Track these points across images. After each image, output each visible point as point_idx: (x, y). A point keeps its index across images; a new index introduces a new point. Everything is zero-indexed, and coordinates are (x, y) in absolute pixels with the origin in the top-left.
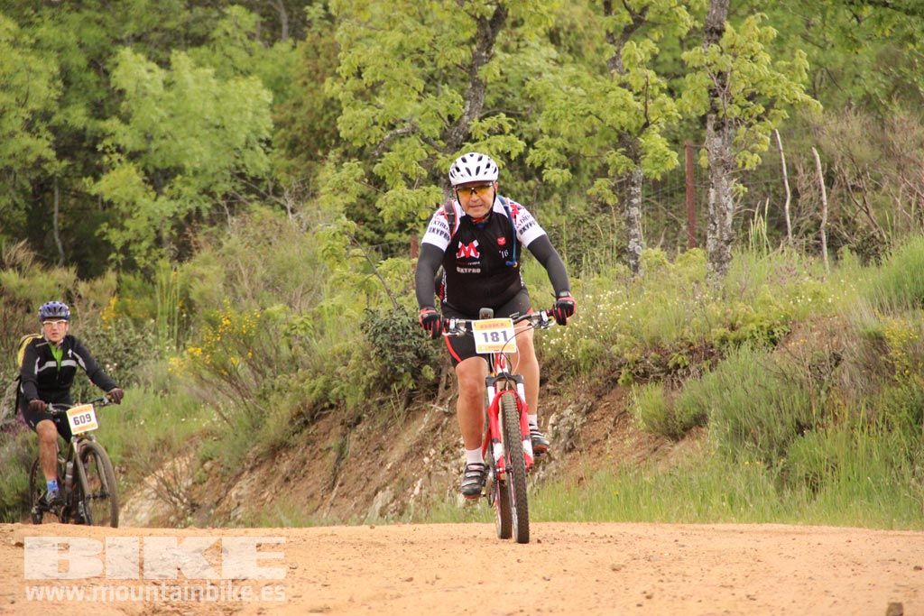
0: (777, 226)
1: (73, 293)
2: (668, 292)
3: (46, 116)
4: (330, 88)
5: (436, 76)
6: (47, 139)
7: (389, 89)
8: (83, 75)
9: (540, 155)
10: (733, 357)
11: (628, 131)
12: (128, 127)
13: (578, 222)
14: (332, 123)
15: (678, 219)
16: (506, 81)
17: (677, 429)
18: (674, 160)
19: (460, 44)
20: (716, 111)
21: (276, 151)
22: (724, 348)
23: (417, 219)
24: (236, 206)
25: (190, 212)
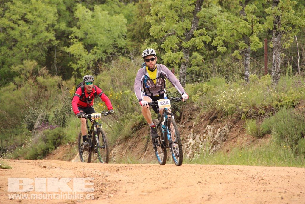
0: (295, 68)
1: (61, 84)
2: (258, 89)
3: (53, 26)
4: (148, 19)
5: (181, 15)
6: (53, 34)
7: (167, 19)
8: (65, 13)
9: (216, 42)
10: (280, 111)
11: (246, 35)
12: (80, 30)
13: (228, 65)
14: (146, 30)
15: (260, 65)
16: (204, 17)
17: (260, 135)
18: (261, 45)
19: (190, 5)
20: (276, 29)
21: (128, 39)
22: (277, 108)
23: (174, 63)
24: (114, 57)
25: (99, 58)
